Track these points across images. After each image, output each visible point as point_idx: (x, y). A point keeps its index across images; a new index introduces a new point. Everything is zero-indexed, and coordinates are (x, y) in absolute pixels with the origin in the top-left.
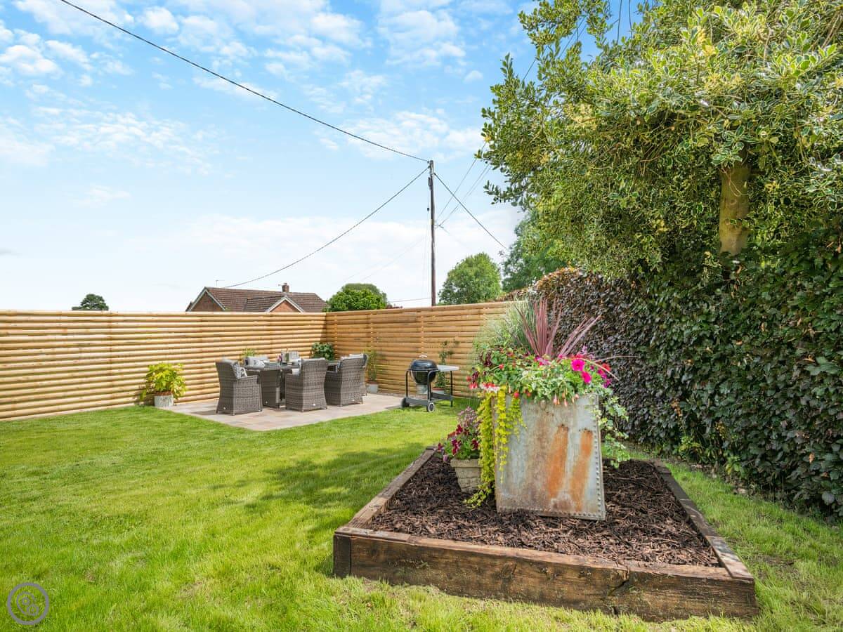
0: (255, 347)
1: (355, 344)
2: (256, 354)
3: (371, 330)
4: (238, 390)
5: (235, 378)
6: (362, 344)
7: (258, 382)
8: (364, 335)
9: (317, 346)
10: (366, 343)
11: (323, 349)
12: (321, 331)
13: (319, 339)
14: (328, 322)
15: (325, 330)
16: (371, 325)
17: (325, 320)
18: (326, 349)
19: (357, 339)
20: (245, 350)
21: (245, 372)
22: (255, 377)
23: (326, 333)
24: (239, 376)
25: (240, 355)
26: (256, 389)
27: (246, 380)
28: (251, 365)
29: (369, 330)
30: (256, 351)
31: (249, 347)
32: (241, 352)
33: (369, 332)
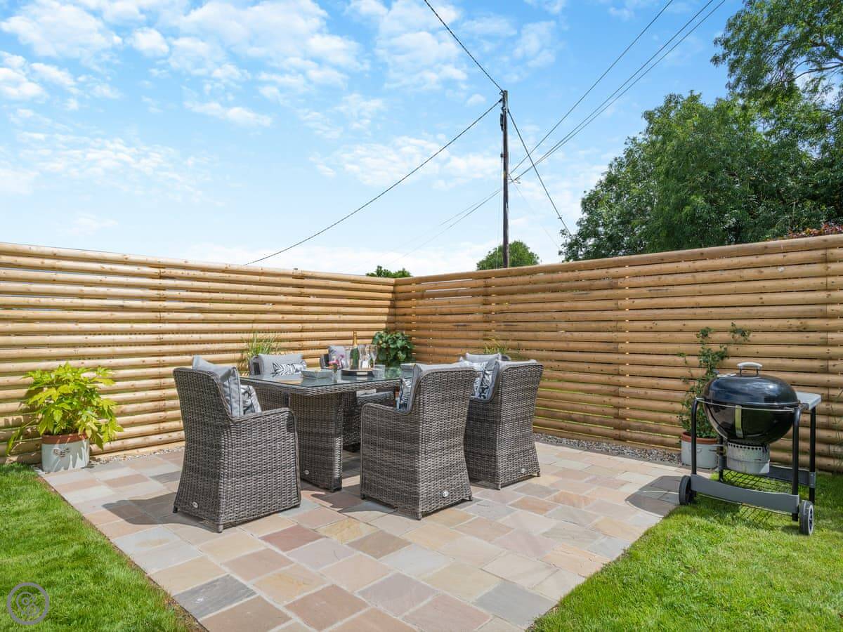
0: (271, 335)
1: (458, 334)
2: (273, 349)
3: (493, 307)
4: (235, 453)
5: (226, 417)
6: (473, 334)
7: (290, 428)
8: (478, 317)
9: (381, 337)
10: (481, 334)
11: (395, 342)
12: (387, 310)
13: (384, 326)
14: (399, 295)
15: (392, 310)
16: (494, 298)
17: (393, 292)
18: (400, 343)
19: (464, 326)
20: (252, 341)
21: (254, 400)
22: (283, 412)
23: (395, 315)
24: (237, 412)
25: (242, 351)
26: (286, 446)
27: (257, 422)
28: (267, 377)
29: (488, 307)
30: (274, 345)
31: (259, 336)
32: (244, 345)
33: (490, 312)
